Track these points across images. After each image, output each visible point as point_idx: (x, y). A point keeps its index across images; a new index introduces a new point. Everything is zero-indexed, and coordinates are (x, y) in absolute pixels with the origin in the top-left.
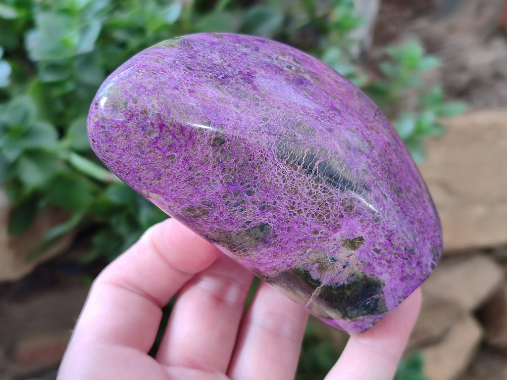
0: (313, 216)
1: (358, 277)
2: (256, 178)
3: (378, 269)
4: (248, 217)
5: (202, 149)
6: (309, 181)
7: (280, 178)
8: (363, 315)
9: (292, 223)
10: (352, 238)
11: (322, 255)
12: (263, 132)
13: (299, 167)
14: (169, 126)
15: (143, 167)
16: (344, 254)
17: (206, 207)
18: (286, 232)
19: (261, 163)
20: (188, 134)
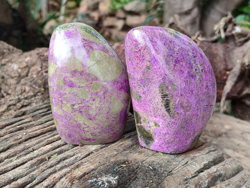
0: (153, 108)
1: (150, 133)
2: (149, 85)
3: (156, 137)
4: (139, 91)
5: (143, 65)
6: (160, 100)
7: (154, 91)
8: (144, 142)
9: (147, 104)
10: (157, 123)
11: (147, 118)
12: (161, 77)
13: (161, 94)
14: (141, 52)
15: (129, 54)
16: (152, 124)
17: (133, 78)
18: (144, 104)
19: (153, 83)
20: (144, 58)
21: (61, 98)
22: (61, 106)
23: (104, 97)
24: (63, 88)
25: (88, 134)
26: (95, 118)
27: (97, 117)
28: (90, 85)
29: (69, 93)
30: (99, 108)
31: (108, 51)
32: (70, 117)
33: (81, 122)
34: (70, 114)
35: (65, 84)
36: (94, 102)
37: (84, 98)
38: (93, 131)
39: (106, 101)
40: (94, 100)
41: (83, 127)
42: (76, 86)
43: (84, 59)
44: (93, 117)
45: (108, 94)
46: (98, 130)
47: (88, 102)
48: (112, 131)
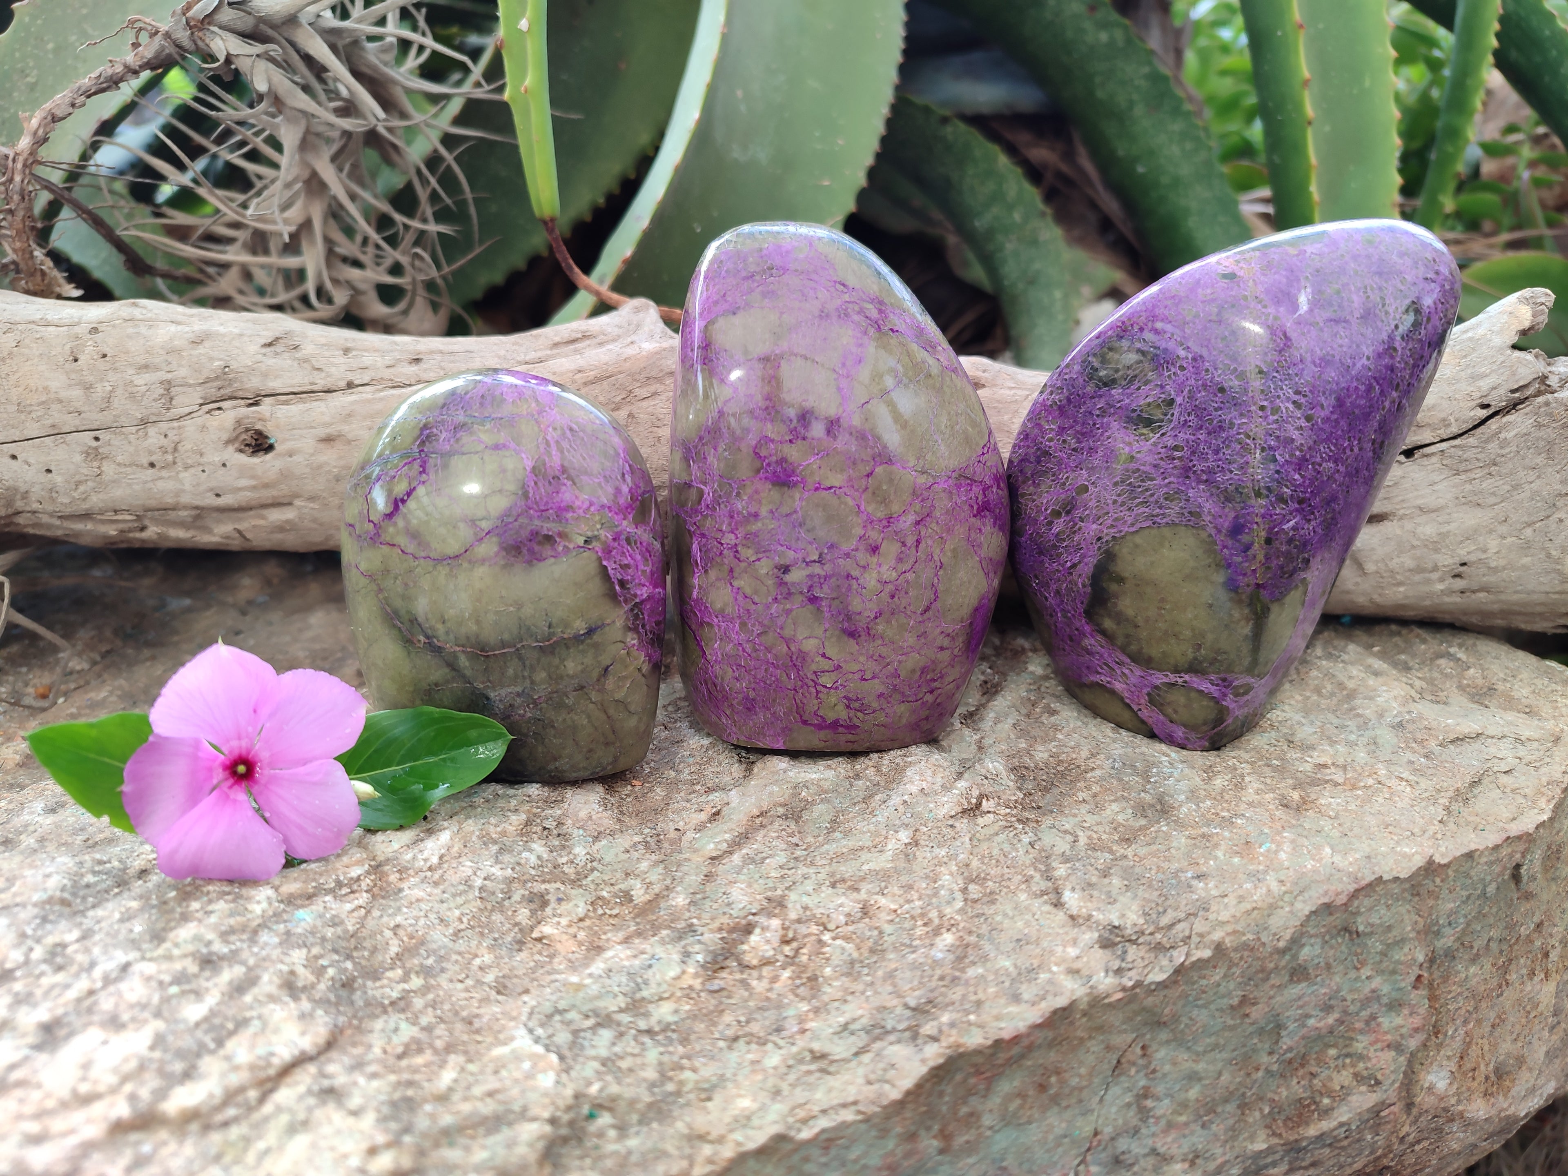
21: (732, 536)
22: (731, 570)
23: (918, 542)
24: (749, 491)
25: (833, 700)
26: (872, 632)
27: (880, 628)
28: (864, 482)
29: (771, 512)
30: (890, 587)
31: (934, 347)
32: (766, 622)
33: (810, 645)
34: (768, 607)
35: (758, 471)
36: (874, 560)
37: (835, 539)
38: (854, 686)
39: (923, 557)
40: (874, 549)
41: (814, 667)
42: (803, 481)
43: (844, 365)
44: (862, 624)
45: (934, 525)
46: (877, 686)
47: (848, 555)
48: (931, 692)
